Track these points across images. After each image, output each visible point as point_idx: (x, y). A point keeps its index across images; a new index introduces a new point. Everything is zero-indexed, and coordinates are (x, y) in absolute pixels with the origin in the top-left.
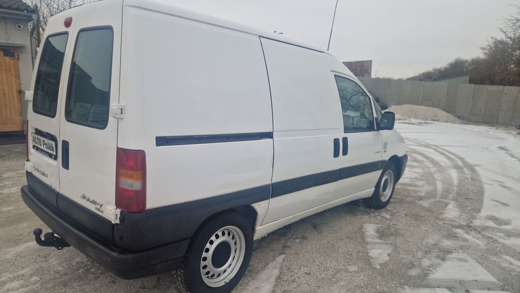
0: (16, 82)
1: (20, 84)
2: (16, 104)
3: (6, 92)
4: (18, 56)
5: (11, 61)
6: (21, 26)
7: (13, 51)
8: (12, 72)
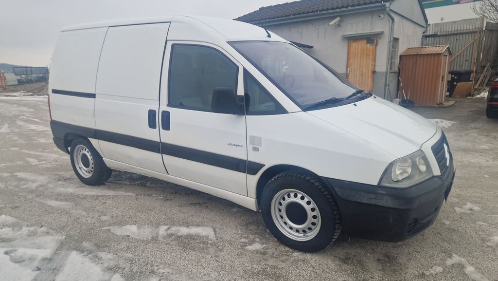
0: (372, 64)
1: (375, 66)
2: (369, 82)
3: (364, 73)
4: (377, 42)
5: (371, 47)
6: (381, 16)
7: (373, 39)
8: (371, 56)
